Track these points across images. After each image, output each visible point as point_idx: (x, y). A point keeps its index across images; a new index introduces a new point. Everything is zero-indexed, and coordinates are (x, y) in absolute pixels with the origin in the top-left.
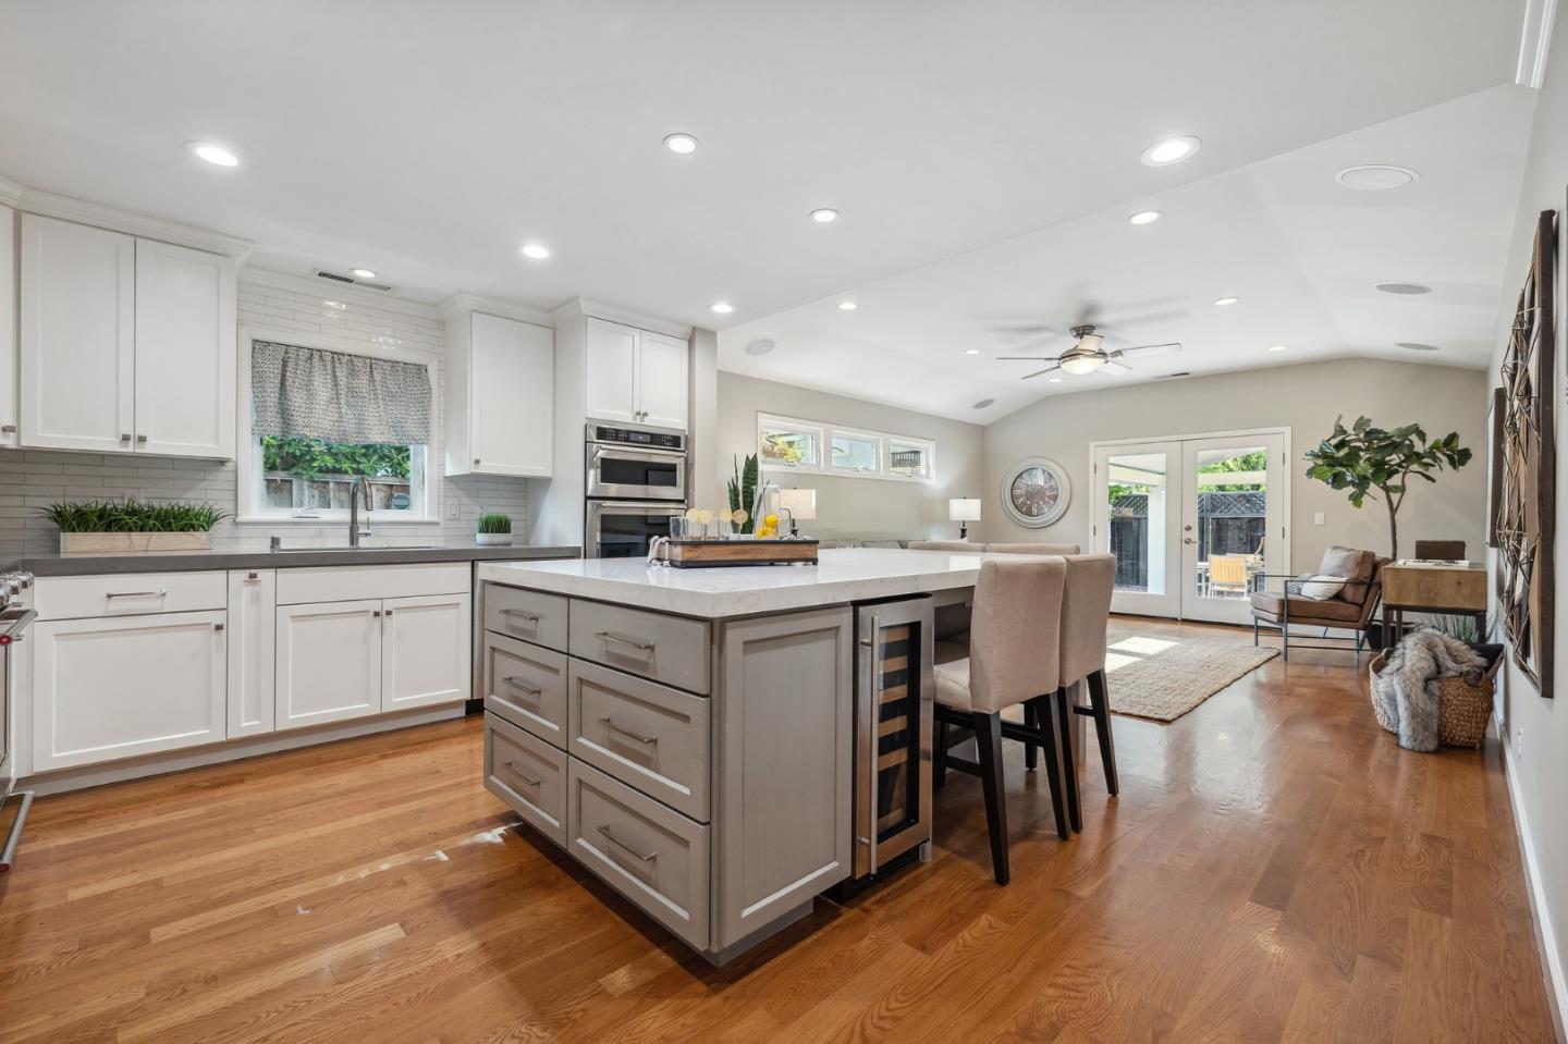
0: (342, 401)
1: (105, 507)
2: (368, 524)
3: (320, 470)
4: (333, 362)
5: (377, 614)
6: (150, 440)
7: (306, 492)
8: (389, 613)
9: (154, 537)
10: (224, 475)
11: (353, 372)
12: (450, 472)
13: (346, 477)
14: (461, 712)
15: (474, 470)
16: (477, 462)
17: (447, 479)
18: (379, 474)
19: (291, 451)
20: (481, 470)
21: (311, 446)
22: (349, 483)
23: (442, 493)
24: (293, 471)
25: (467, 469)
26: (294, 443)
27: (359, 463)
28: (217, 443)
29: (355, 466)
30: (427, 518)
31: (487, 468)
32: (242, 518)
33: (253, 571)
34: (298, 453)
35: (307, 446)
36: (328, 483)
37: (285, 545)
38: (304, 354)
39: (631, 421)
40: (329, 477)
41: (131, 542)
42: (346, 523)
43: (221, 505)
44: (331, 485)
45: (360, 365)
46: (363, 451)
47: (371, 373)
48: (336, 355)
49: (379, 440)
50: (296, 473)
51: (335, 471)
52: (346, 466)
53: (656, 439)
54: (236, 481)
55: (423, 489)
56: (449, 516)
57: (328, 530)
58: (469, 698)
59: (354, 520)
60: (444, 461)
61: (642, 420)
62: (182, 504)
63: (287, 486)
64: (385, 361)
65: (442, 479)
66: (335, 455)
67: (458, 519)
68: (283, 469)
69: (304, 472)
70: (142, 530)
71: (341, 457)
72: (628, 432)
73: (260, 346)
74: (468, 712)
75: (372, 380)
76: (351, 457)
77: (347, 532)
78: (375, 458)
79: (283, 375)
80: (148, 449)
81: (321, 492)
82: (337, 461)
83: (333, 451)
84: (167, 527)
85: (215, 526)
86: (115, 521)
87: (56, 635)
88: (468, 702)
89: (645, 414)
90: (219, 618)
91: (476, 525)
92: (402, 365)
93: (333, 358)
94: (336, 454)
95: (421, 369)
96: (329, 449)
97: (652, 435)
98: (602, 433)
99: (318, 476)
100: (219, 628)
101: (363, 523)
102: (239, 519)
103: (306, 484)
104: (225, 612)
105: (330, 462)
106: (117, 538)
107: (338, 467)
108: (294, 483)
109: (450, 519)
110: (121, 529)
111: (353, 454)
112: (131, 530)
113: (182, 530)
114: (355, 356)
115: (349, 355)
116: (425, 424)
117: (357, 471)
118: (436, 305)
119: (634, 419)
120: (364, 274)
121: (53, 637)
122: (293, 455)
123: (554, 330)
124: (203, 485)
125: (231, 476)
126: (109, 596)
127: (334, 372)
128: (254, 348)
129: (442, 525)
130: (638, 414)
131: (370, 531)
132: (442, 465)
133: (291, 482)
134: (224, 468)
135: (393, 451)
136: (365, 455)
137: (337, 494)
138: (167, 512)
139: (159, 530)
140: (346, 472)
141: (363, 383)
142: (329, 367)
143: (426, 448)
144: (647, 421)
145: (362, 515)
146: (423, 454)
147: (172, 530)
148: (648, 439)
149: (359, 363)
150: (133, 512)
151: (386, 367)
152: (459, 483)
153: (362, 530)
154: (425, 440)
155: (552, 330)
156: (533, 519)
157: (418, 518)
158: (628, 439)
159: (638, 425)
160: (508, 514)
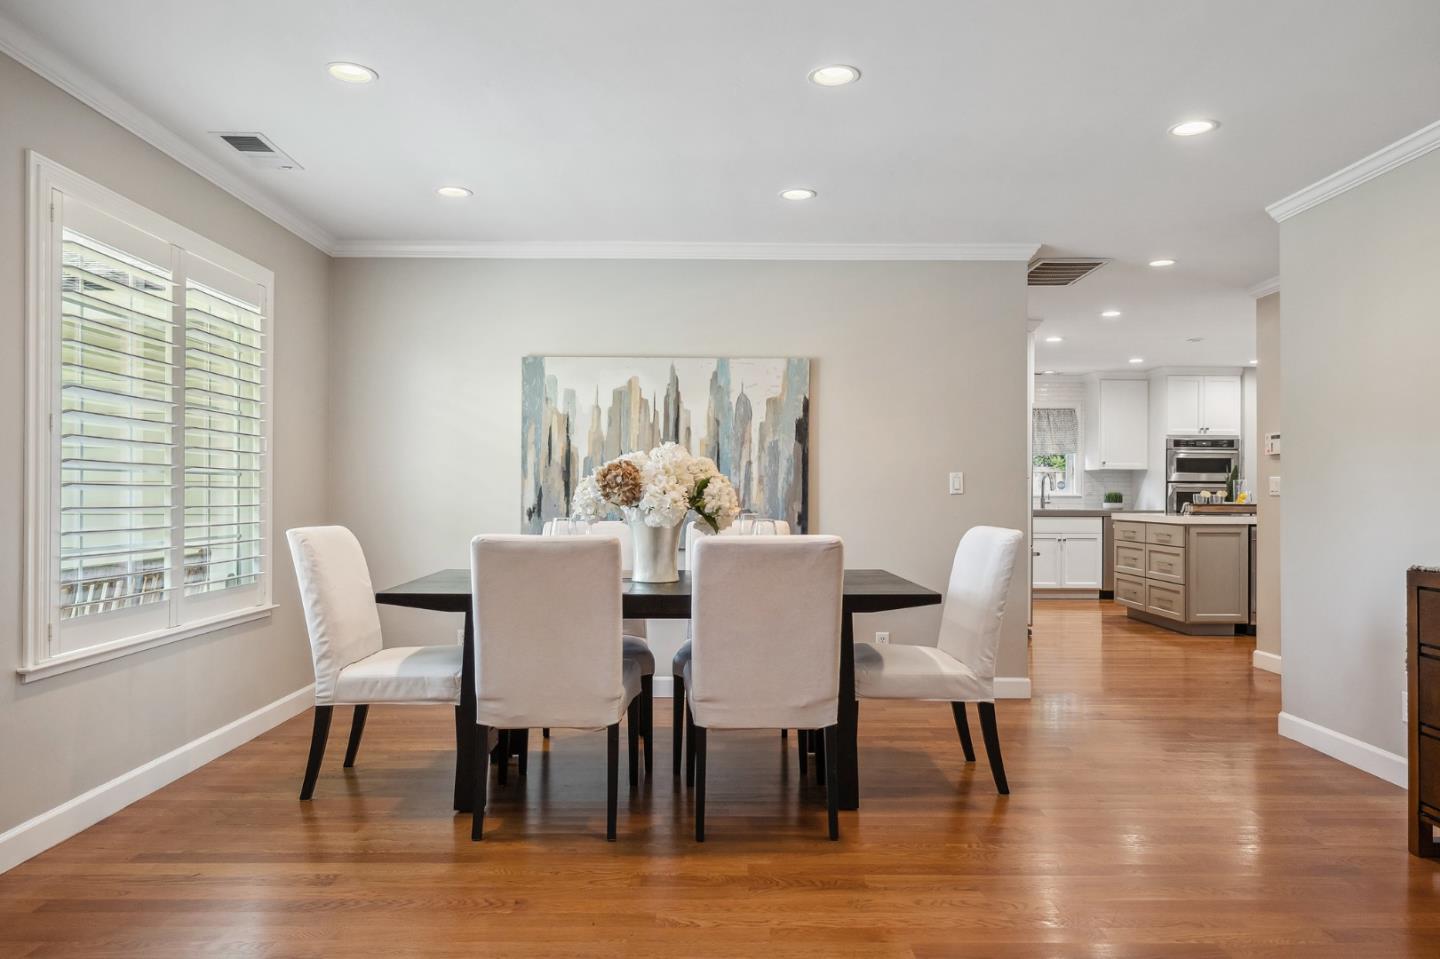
2: (1048, 496)
5: (1059, 540)
8: (1065, 540)
12: (1088, 467)
14: (1098, 595)
15: (1101, 467)
16: (1104, 463)
17: (1086, 472)
20: (1106, 467)
23: (1084, 480)
25: (1097, 467)
31: (1109, 466)
39: (1197, 434)
53: (1215, 444)
55: (1074, 478)
56: (1087, 492)
58: (1102, 588)
59: (1043, 496)
60: (1084, 462)
61: (1205, 432)
64: (1054, 410)
65: (1083, 472)
67: (1092, 494)
72: (1195, 441)
74: (1101, 596)
75: (1049, 421)
88: (1101, 590)
89: (1208, 429)
91: (1103, 498)
92: (1063, 410)
95: (1072, 411)
97: (1212, 441)
98: (1177, 443)
101: (1046, 498)
109: (1089, 494)
116: (1075, 442)
119: (1200, 432)
123: (1149, 381)
129: (1084, 497)
130: (1202, 429)
131: (1050, 502)
132: (1084, 464)
141: (1045, 423)
143: (1076, 455)
144: (1208, 433)
145: (1046, 493)
146: (1074, 458)
148: (1210, 444)
149: (1042, 413)
151: (1055, 413)
152: (1093, 475)
153: (1046, 501)
154: (1075, 450)
155: (1146, 383)
156: (1136, 494)
157: (1070, 494)
158: (1195, 445)
159: (1202, 436)
160: (1123, 493)
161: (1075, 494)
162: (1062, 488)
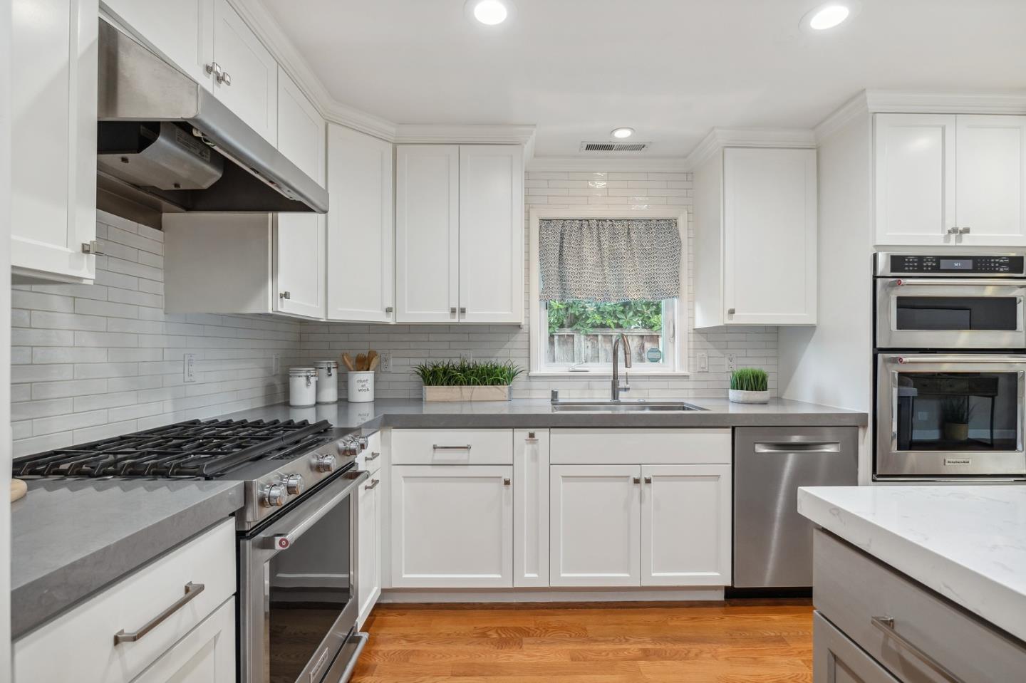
0: (606, 264)
1: (448, 365)
2: (627, 377)
3: (593, 326)
4: (598, 229)
5: (637, 481)
6: (468, 312)
7: (583, 344)
8: (648, 481)
9: (475, 390)
10: (520, 337)
11: (614, 236)
12: (700, 323)
13: (610, 330)
14: (720, 596)
15: (728, 322)
16: (732, 312)
17: (700, 332)
18: (633, 327)
19: (573, 312)
20: (736, 320)
21: (586, 308)
22: (611, 336)
23: (691, 345)
24: (575, 327)
25: (721, 320)
26: (574, 306)
27: (619, 319)
28: (511, 310)
29: (616, 321)
30: (678, 371)
31: (742, 318)
32: (534, 372)
33: (532, 430)
34: (577, 314)
35: (583, 307)
36: (597, 336)
37: (562, 398)
38: (576, 225)
39: (942, 243)
40: (598, 331)
41: (462, 394)
42: (610, 376)
43: (519, 363)
44: (600, 337)
45: (620, 227)
46: (622, 308)
47: (629, 233)
48: (601, 221)
49: (635, 297)
50: (576, 329)
51: (603, 326)
52: (610, 321)
53: (982, 265)
54: (529, 341)
55: (674, 342)
56: (698, 369)
57: (595, 384)
58: (729, 584)
59: (615, 376)
60: (694, 314)
61: (959, 239)
62: (493, 360)
63: (570, 340)
64: (640, 221)
65: (692, 331)
66: (602, 314)
67: (707, 372)
68: (569, 327)
69: (582, 328)
70: (469, 384)
71: (606, 315)
72: (938, 258)
73: (546, 222)
74: (727, 596)
75: (629, 241)
76: (613, 314)
77: (609, 385)
78: (631, 314)
79: (561, 247)
80: (469, 318)
81: (592, 343)
82: (603, 318)
83: (601, 310)
84: (483, 382)
85: (515, 379)
86: (453, 376)
87: (404, 477)
88: (727, 588)
89: (967, 231)
90: (506, 473)
91: (728, 379)
92: (655, 222)
93: (598, 225)
94: (603, 312)
95: (671, 223)
96: (598, 309)
97: (974, 259)
98: (899, 263)
99: (591, 331)
100: (507, 483)
101: (622, 376)
102: (532, 373)
103: (582, 336)
104: (511, 467)
105: (598, 320)
106: (454, 390)
107: (604, 323)
108: (575, 336)
109: (699, 372)
110: (456, 383)
111: (614, 312)
112: (461, 384)
113: (492, 384)
114: (616, 220)
115: (611, 221)
116: (676, 277)
117: (618, 326)
118: (685, 157)
119: (947, 238)
120: (622, 135)
121: (402, 479)
122: (575, 316)
123: (818, 150)
124: (508, 345)
125: (525, 337)
126: (435, 448)
127: (599, 238)
128: (540, 226)
129: (692, 378)
130: (954, 231)
131: (628, 386)
132: (693, 318)
133: (573, 335)
134: (522, 331)
135: (644, 306)
136: (623, 312)
137: (604, 345)
138: (483, 369)
139: (478, 384)
140: (610, 327)
141: (622, 244)
142: (595, 233)
143: (676, 300)
144: (967, 240)
145: (622, 370)
146: (673, 308)
147: (486, 384)
148: (969, 264)
149: (618, 226)
150: (463, 370)
151: (641, 226)
152: (710, 336)
153: (622, 384)
154: (675, 293)
155: (815, 151)
156: (788, 374)
157: (669, 371)
158: (937, 269)
159: (953, 246)
160: (765, 369)
161: (679, 371)
162: (656, 360)
